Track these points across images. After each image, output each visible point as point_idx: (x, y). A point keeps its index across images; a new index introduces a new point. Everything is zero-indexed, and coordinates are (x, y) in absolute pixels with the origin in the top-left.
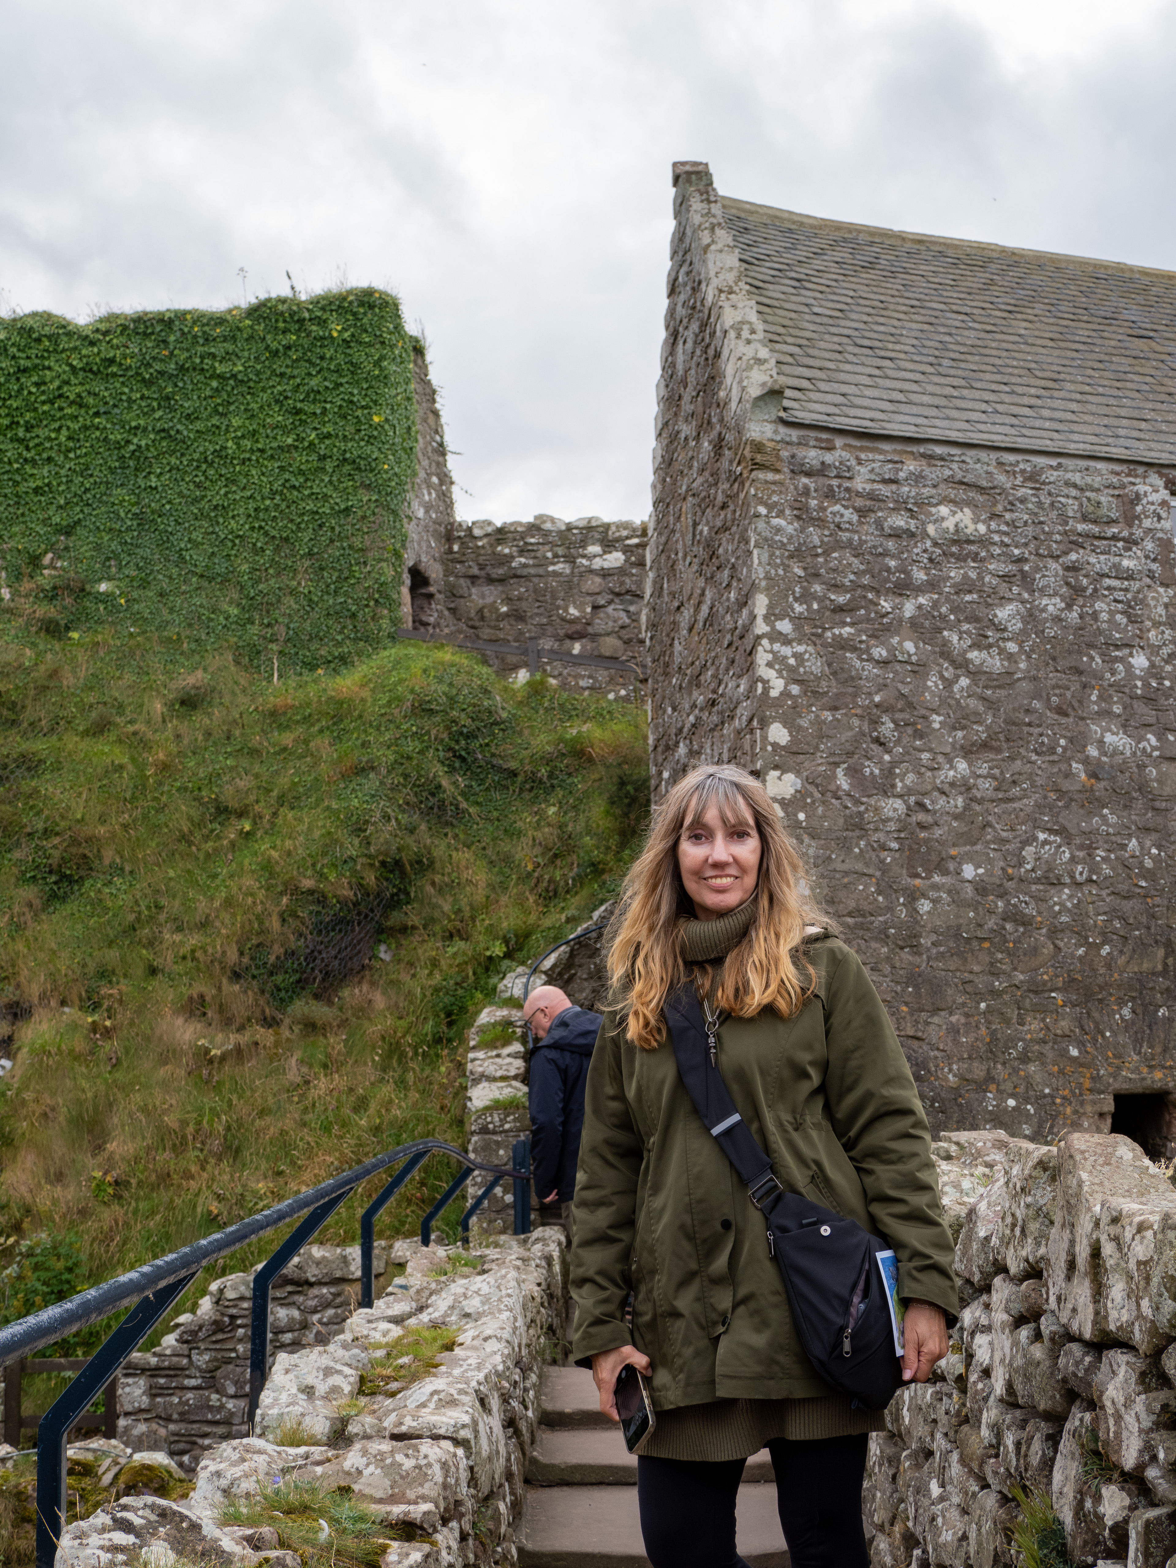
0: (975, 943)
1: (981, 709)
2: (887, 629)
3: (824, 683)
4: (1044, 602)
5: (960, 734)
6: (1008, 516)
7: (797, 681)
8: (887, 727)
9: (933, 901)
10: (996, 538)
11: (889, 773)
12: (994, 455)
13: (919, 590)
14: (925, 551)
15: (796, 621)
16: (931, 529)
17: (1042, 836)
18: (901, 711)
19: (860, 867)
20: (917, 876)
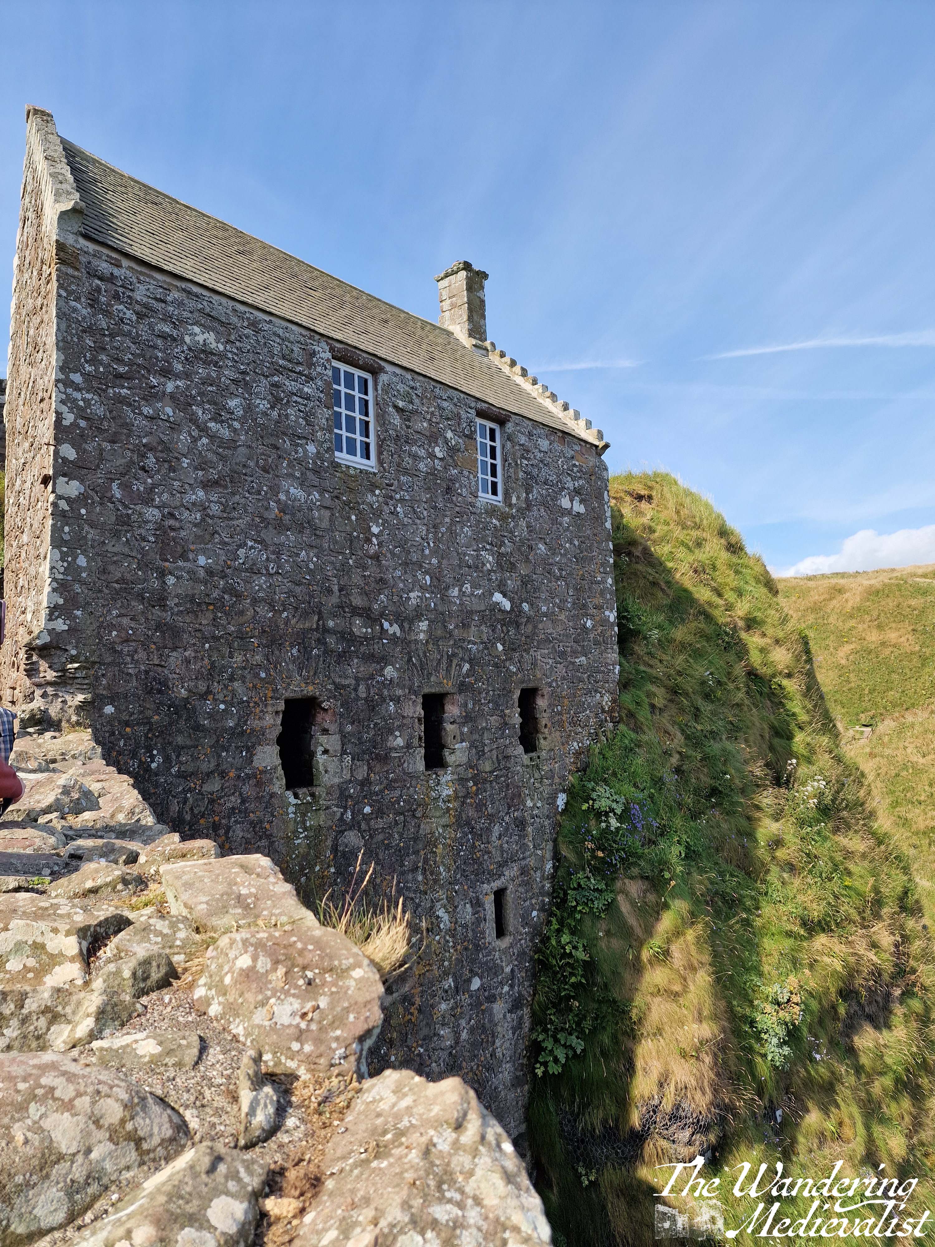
0: (204, 607)
1: (215, 459)
2: (155, 396)
3: (106, 424)
4: (258, 401)
5: (200, 473)
6: (238, 343)
7: (83, 418)
8: (150, 461)
9: (177, 578)
10: (230, 355)
11: (151, 490)
12: (231, 303)
13: (177, 376)
14: (183, 352)
15: (87, 376)
16: (187, 339)
17: (250, 544)
18: (162, 451)
19: (126, 550)
20: (167, 560)
